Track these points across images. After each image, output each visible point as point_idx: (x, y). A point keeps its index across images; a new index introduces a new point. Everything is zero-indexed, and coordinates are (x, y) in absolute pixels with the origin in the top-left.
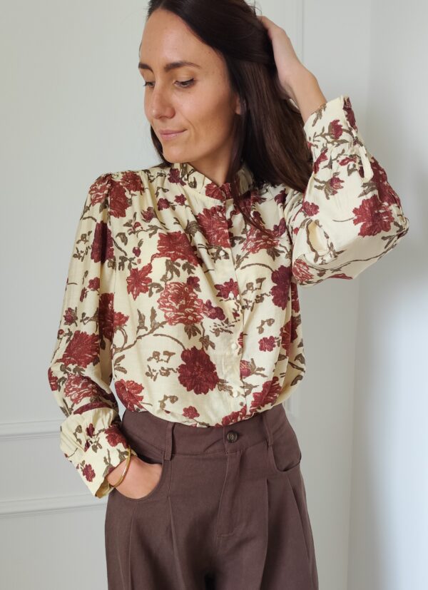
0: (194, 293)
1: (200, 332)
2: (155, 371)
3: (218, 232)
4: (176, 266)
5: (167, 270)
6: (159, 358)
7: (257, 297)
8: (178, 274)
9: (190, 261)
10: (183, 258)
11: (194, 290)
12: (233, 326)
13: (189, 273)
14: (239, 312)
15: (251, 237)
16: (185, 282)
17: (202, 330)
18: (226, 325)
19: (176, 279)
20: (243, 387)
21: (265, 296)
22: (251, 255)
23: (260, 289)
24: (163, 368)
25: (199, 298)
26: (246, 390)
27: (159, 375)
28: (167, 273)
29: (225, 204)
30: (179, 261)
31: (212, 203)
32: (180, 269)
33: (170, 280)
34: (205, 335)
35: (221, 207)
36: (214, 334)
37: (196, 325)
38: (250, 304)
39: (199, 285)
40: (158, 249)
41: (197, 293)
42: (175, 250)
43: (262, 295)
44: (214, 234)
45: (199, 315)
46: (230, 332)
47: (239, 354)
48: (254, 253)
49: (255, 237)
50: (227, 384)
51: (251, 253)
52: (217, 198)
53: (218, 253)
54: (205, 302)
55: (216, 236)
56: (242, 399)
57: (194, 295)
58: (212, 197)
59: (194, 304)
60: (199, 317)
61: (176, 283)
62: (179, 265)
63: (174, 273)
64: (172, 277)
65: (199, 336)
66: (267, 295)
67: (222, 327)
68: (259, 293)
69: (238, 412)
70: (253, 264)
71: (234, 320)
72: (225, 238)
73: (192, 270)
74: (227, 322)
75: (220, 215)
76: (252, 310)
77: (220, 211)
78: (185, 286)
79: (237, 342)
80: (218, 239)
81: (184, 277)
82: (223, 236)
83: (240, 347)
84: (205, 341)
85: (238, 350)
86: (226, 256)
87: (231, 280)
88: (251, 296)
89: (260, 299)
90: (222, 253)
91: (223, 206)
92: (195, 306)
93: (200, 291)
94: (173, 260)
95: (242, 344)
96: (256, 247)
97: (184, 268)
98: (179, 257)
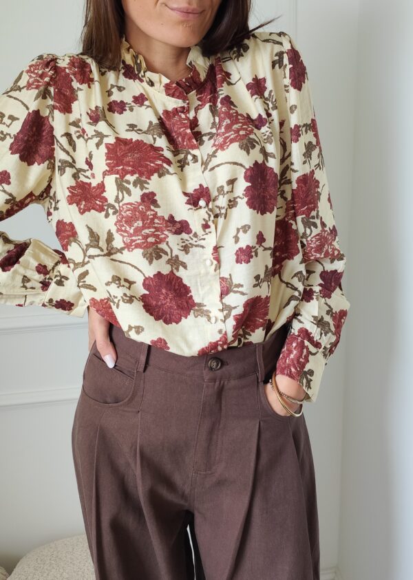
0: (153, 210)
1: (166, 253)
2: (116, 297)
4: (125, 184)
5: (118, 190)
6: (120, 283)
7: (230, 201)
8: (129, 193)
9: (141, 174)
10: (132, 173)
11: (152, 207)
12: (204, 239)
13: (142, 190)
14: (210, 223)
15: (219, 131)
16: (139, 200)
17: (169, 251)
18: (195, 239)
19: (127, 199)
20: (222, 310)
21: (238, 200)
22: (220, 153)
23: (232, 191)
24: (125, 295)
25: (159, 215)
26: (225, 312)
27: (121, 303)
28: (118, 194)
29: (188, 104)
30: (128, 177)
31: (173, 103)
32: (131, 187)
33: (122, 201)
34: (174, 255)
35: (183, 108)
36: (183, 252)
37: (160, 246)
38: (223, 211)
39: (156, 201)
40: (107, 165)
41: (156, 209)
42: (123, 164)
43: (235, 198)
44: (178, 137)
45: (163, 234)
46: (203, 247)
47: (215, 270)
48: (223, 150)
50: (205, 308)
51: (219, 151)
52: (178, 97)
53: (186, 158)
54: (166, 218)
56: (221, 325)
57: (152, 213)
58: (173, 96)
59: (154, 223)
60: (163, 236)
61: (127, 204)
62: (128, 182)
63: (124, 192)
65: (165, 258)
66: (240, 198)
67: (191, 241)
68: (231, 196)
69: (217, 341)
70: (222, 164)
71: (204, 233)
73: (146, 185)
74: (196, 235)
75: (183, 116)
76: (225, 218)
77: (183, 112)
78: (140, 204)
79: (212, 257)
81: (136, 195)
83: (215, 262)
84: (175, 262)
85: (213, 267)
86: (195, 158)
87: (201, 185)
88: (222, 201)
89: (232, 203)
90: (190, 157)
91: (186, 106)
92: (156, 225)
93: (158, 206)
94: (122, 177)
95: (218, 259)
97: (135, 184)
98: (127, 172)
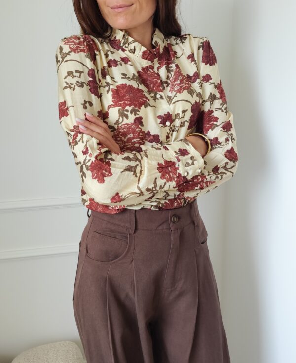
3: (153, 82)
4: (125, 112)
5: (120, 116)
7: (181, 123)
8: (127, 117)
9: (135, 106)
10: (130, 105)
11: (140, 126)
13: (135, 115)
14: (170, 135)
15: (176, 82)
16: (133, 122)
19: (126, 121)
21: (186, 122)
23: (183, 117)
25: (142, 130)
28: (119, 119)
30: (127, 108)
32: (129, 114)
33: (121, 123)
35: (151, 66)
38: (177, 128)
39: (142, 122)
40: (113, 101)
41: (142, 127)
42: (124, 100)
44: (151, 84)
48: (180, 93)
49: (179, 82)
51: (178, 94)
54: (146, 132)
55: (152, 85)
57: (139, 129)
59: (140, 135)
61: (125, 124)
62: (127, 111)
63: (124, 117)
64: (123, 120)
68: (182, 120)
70: (180, 101)
72: (159, 86)
73: (138, 113)
76: (177, 133)
77: (151, 68)
78: (133, 124)
80: (154, 87)
81: (131, 118)
82: (157, 85)
86: (162, 97)
87: (168, 112)
88: (178, 123)
89: (183, 124)
93: (142, 125)
94: (123, 108)
96: (180, 89)
97: (131, 113)
98: (127, 105)
